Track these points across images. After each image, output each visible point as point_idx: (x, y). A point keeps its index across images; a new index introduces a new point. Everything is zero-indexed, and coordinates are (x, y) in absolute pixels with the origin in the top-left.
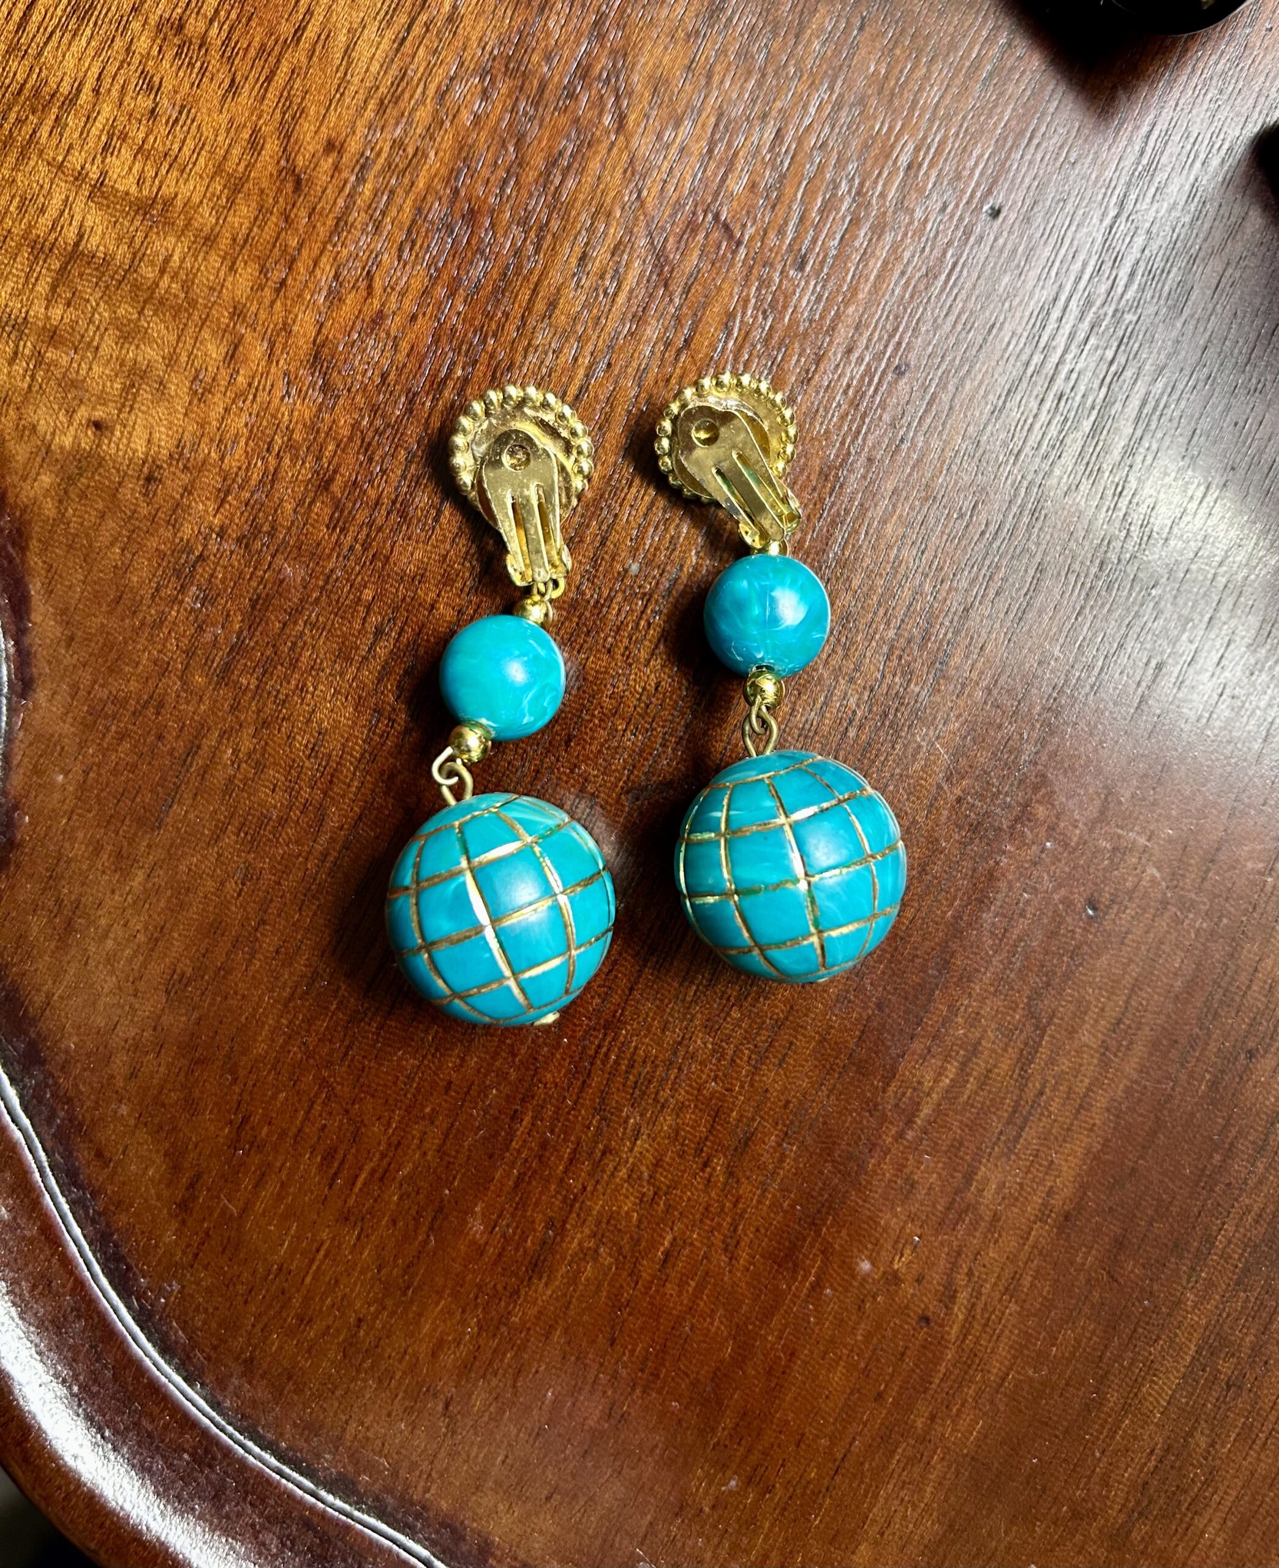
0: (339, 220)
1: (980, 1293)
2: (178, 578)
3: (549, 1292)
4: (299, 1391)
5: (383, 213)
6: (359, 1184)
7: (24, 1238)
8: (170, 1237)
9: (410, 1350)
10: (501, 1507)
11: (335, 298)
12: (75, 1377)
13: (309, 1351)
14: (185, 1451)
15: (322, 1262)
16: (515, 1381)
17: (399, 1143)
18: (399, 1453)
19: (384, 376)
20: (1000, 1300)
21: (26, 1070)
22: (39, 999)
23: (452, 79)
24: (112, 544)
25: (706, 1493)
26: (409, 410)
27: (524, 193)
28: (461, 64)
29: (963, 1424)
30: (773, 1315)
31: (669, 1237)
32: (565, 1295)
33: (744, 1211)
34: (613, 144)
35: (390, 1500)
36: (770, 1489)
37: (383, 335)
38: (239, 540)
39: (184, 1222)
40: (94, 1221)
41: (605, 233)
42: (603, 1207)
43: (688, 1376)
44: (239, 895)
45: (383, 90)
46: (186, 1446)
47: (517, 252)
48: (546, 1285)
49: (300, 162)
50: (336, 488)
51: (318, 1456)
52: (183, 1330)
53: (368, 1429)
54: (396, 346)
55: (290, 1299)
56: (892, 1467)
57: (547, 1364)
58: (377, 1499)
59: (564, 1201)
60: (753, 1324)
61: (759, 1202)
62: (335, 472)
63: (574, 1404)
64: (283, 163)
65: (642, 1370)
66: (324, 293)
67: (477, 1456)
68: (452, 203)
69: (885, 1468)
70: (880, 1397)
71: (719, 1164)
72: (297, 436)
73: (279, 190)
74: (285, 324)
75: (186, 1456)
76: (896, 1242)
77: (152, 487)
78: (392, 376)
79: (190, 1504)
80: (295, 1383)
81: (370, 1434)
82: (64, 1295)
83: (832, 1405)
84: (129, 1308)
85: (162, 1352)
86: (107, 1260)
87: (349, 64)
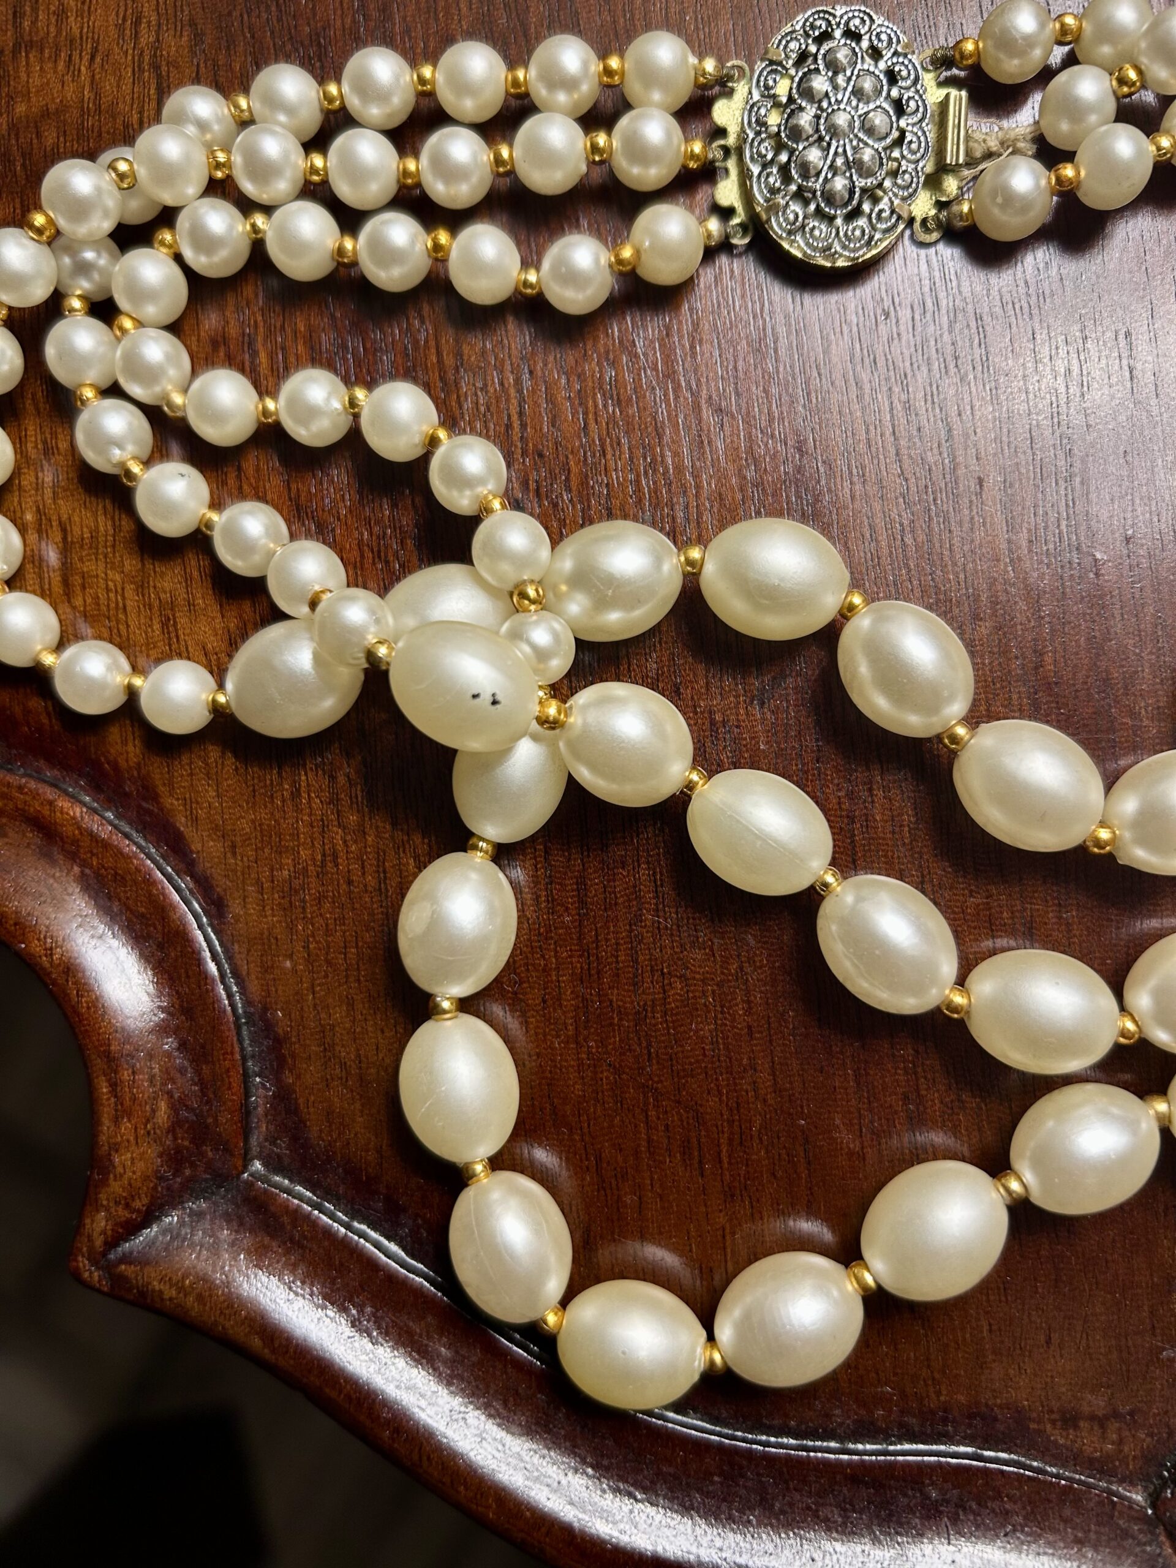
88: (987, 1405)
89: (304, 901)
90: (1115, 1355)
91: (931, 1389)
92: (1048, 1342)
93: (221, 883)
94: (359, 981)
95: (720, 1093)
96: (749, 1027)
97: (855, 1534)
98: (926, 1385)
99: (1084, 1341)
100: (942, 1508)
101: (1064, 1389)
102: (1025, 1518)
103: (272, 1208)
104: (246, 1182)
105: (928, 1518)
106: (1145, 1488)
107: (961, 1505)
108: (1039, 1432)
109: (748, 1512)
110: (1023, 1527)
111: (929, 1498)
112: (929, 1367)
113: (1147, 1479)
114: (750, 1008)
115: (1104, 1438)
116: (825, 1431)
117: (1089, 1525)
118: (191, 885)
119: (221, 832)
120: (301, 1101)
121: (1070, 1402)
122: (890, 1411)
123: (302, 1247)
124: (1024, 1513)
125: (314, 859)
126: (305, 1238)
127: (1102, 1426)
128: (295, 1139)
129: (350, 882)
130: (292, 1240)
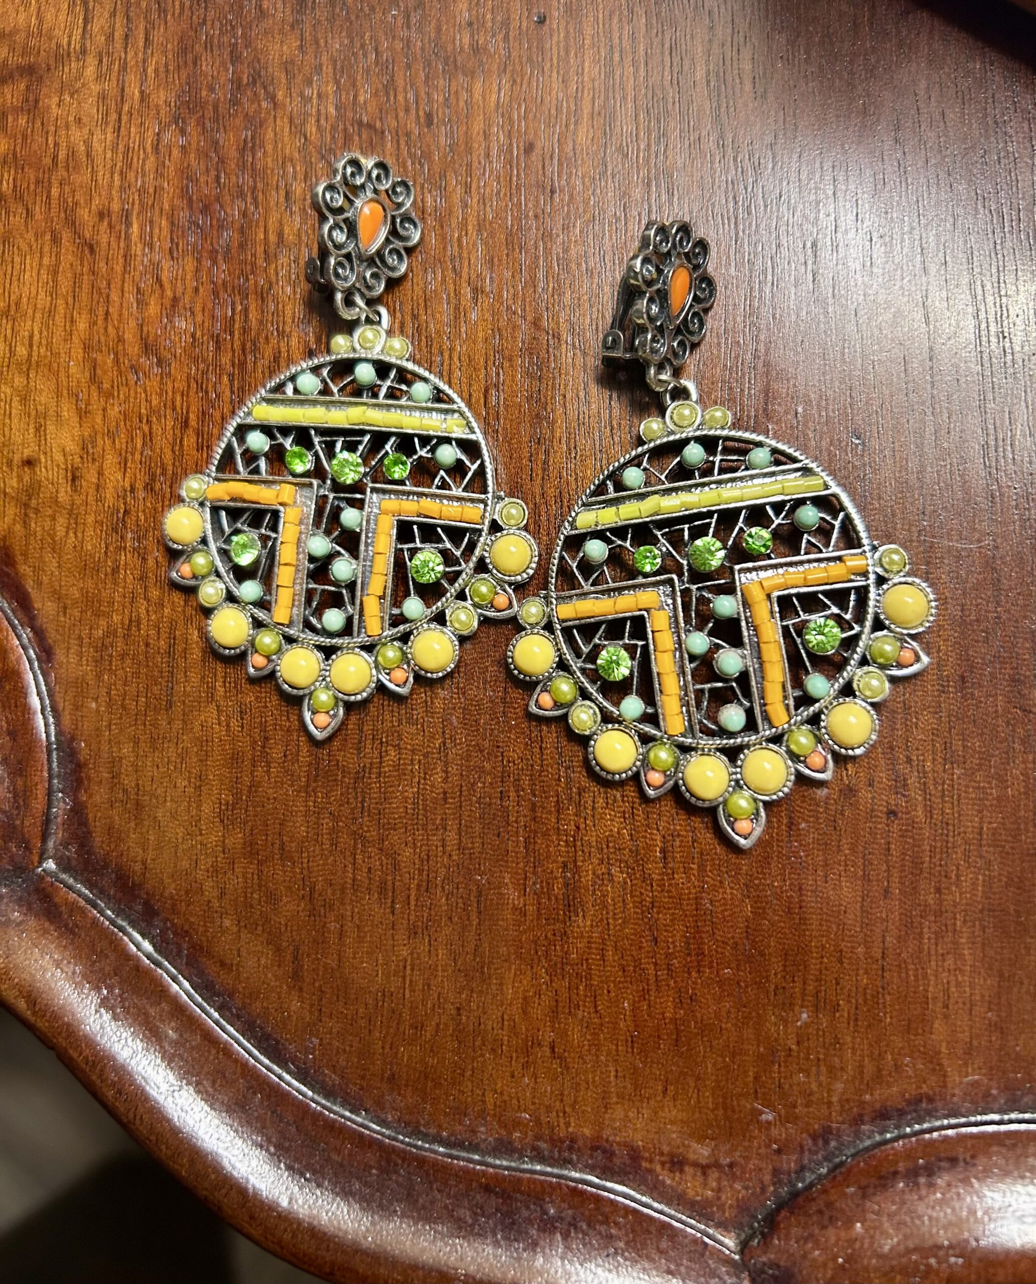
0: (125, 256)
1: (925, 773)
2: (117, 533)
3: (589, 923)
4: (437, 1085)
5: (151, 237)
6: (413, 903)
7: (192, 1048)
8: (296, 1005)
9: (506, 1017)
10: (631, 1114)
11: (141, 303)
12: (269, 1141)
13: (432, 1051)
14: (371, 1167)
15: (412, 975)
16: (596, 1007)
17: (428, 856)
18: (534, 1103)
19: (193, 336)
20: (944, 771)
21: (150, 924)
22: (138, 867)
23: (158, 134)
24: (67, 533)
25: (786, 1033)
26: (218, 348)
27: (234, 179)
28: (160, 123)
29: (966, 885)
31: (659, 838)
32: (602, 920)
34: (275, 117)
35: (543, 1145)
36: (836, 1008)
37: (182, 311)
38: (145, 488)
39: (301, 989)
40: (238, 1017)
41: (295, 172)
42: (597, 836)
43: (727, 944)
44: (242, 727)
45: (119, 164)
46: (372, 1163)
47: (244, 214)
48: (584, 917)
49: (88, 235)
50: (193, 422)
51: (474, 1132)
52: (334, 1073)
53: (501, 1093)
54: (192, 313)
55: (400, 1015)
56: (926, 947)
57: (614, 982)
58: (534, 1148)
59: (567, 845)
60: (757, 878)
62: (188, 412)
63: (649, 1006)
64: (78, 241)
65: (689, 955)
66: (135, 305)
67: (594, 1081)
68: (191, 208)
69: (921, 951)
70: (887, 892)
72: (155, 402)
73: (82, 260)
74: (118, 336)
75: (374, 1171)
77: (77, 483)
78: (199, 334)
79: (392, 1208)
80: (433, 1080)
81: (506, 1098)
82: (237, 1080)
83: (853, 916)
84: (289, 1073)
85: (326, 1097)
86: (260, 1042)
87: (93, 161)
88: (607, 1141)
89: (111, 656)
90: (721, 1112)
91: (562, 1121)
92: (665, 1091)
93: (52, 636)
94: (145, 724)
95: (415, 847)
96: (445, 793)
97: (481, 1235)
98: (558, 1116)
99: (695, 1095)
100: (557, 1224)
101: (674, 1136)
102: (627, 1243)
103: (56, 900)
104: (39, 875)
105: (544, 1231)
106: (738, 1235)
107: (573, 1225)
108: (650, 1171)
109: (395, 1204)
110: (623, 1251)
111: (546, 1213)
112: (562, 1101)
113: (739, 1227)
114: (447, 777)
115: (705, 1185)
116: (470, 1144)
117: (681, 1259)
118: (31, 635)
119: (58, 596)
120: (91, 816)
121: (678, 1147)
122: (526, 1134)
123: (72, 932)
124: (626, 1239)
125: (122, 623)
126: (77, 926)
127: (704, 1174)
128: (82, 846)
129: (147, 645)
130: (66, 926)
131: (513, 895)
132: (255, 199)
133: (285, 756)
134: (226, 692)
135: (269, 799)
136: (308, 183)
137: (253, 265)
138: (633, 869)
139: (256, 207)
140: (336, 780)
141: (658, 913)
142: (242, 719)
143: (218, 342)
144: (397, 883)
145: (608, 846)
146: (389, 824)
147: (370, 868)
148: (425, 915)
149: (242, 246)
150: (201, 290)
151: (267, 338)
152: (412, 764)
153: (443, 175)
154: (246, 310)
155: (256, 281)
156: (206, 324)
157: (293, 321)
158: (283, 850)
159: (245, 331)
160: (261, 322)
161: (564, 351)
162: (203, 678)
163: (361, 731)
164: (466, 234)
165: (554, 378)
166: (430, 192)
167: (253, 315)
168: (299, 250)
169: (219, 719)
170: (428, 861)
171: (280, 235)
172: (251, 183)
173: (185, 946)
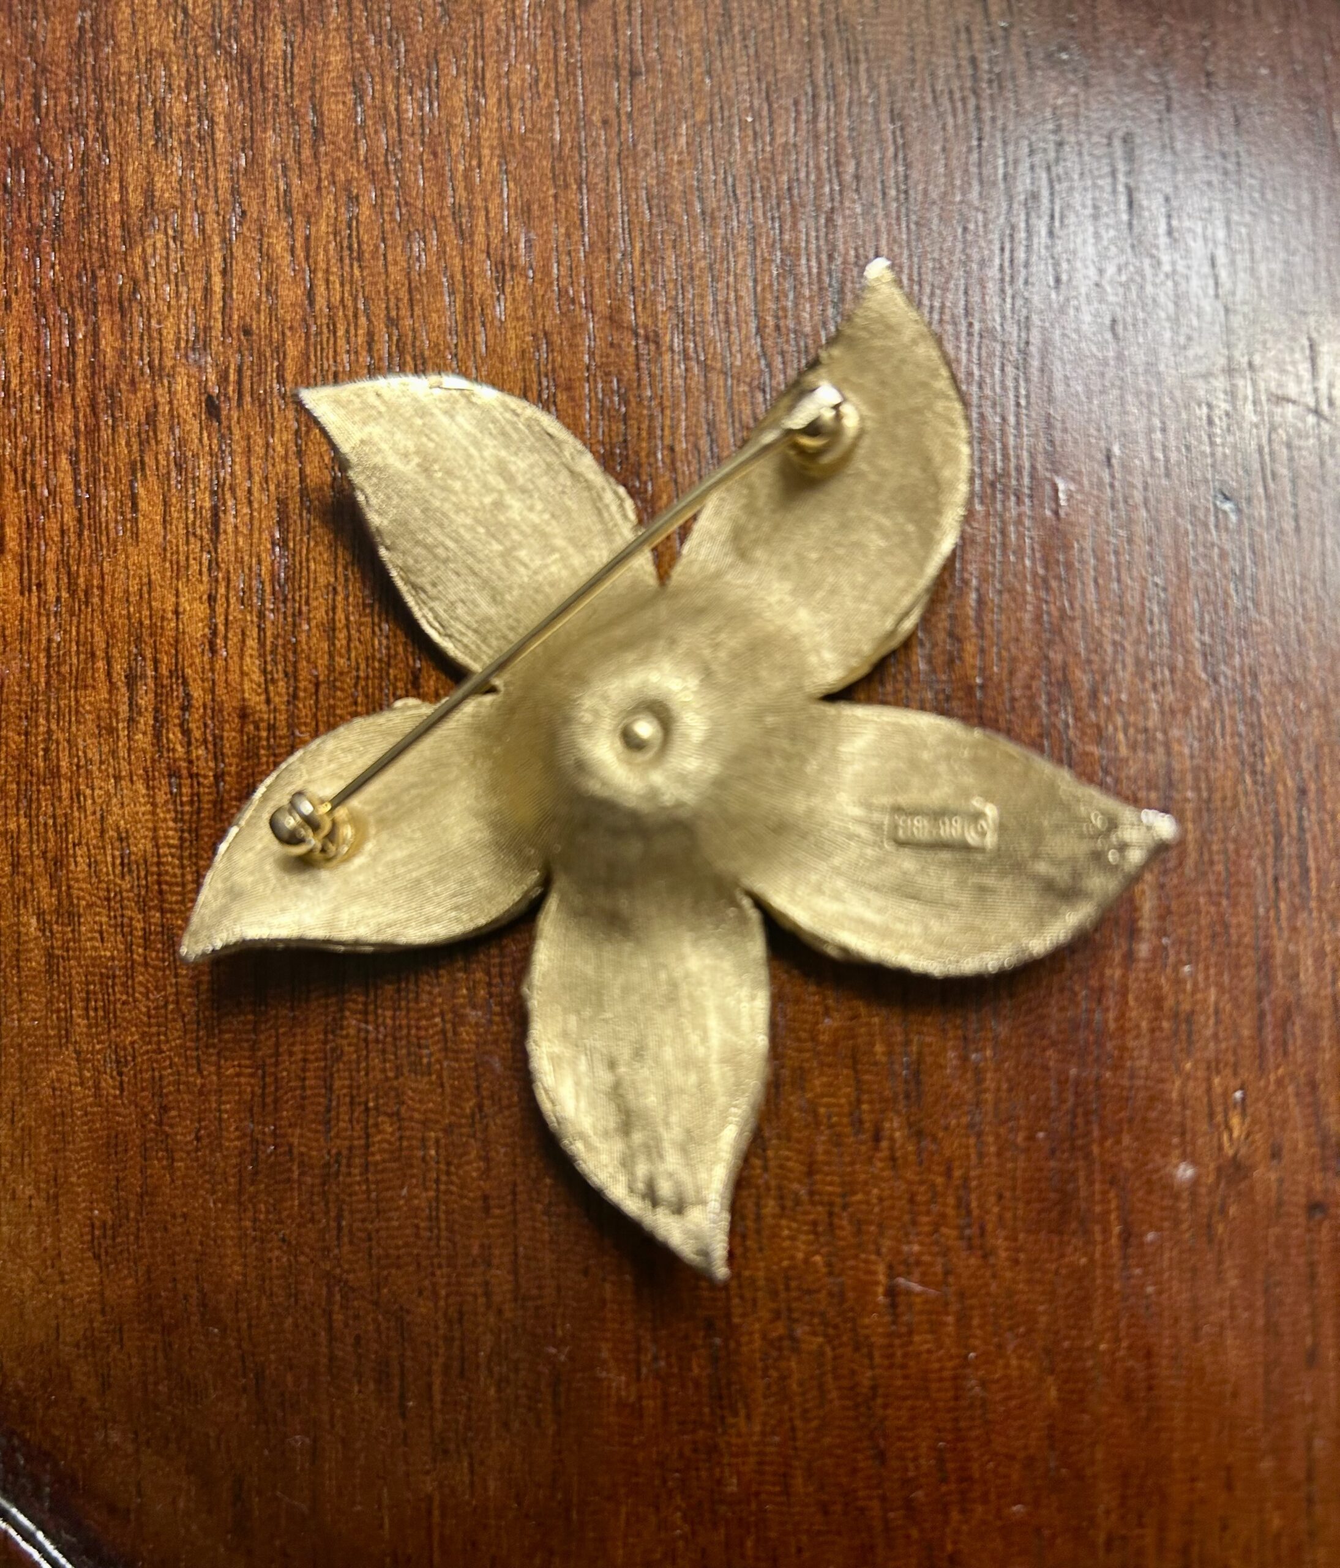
3: (757, 1428)
6: (438, 1397)
15: (443, 1526)
17: (461, 1314)
26: (49, 406)
30: (1089, 1309)
31: (881, 1268)
32: (782, 1421)
33: (966, 1179)
39: (250, 1552)
41: (169, 76)
42: (768, 1269)
43: (1015, 1459)
44: (122, 1090)
47: (84, 160)
48: (749, 1417)
57: (808, 1532)
60: (1066, 1338)
61: (981, 1155)
65: (944, 1480)
70: (1313, 1356)
71: (895, 1127)
76: (1211, 1115)
83: (1250, 1402)
131: (616, 1380)
132: (102, 131)
133: (198, 1139)
134: (89, 1026)
135: (174, 1216)
136: (193, 94)
137: (104, 250)
138: (836, 1327)
139: (105, 145)
140: (289, 1180)
141: (885, 1406)
142: (120, 1074)
143: (48, 394)
144: (408, 1364)
145: (788, 1288)
146: (387, 1256)
147: (358, 1338)
148: (462, 1418)
149: (83, 218)
150: (15, 304)
151: (133, 382)
152: (425, 1147)
153: (433, 60)
154: (95, 335)
155: (109, 280)
156: (27, 364)
157: (177, 348)
158: (205, 1305)
159: (95, 369)
160: (121, 353)
161: (667, 364)
162: (50, 1002)
163: (330, 1089)
164: (479, 166)
165: (651, 417)
166: (411, 92)
167: (108, 343)
168: (183, 218)
169: (81, 1077)
170: (460, 1320)
171: (149, 193)
172: (93, 103)
173: (47, 1478)
